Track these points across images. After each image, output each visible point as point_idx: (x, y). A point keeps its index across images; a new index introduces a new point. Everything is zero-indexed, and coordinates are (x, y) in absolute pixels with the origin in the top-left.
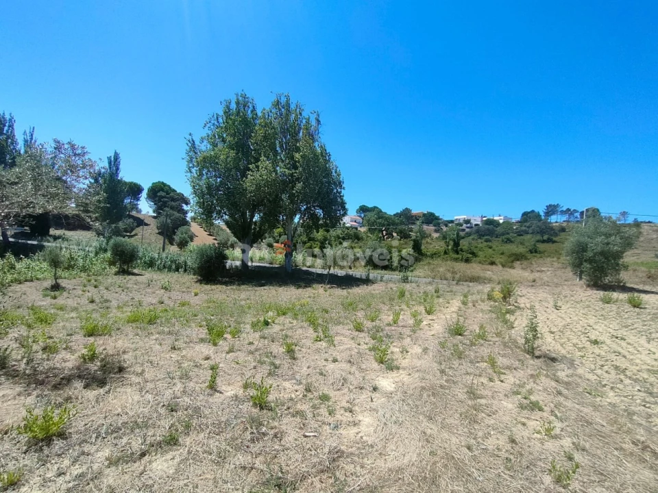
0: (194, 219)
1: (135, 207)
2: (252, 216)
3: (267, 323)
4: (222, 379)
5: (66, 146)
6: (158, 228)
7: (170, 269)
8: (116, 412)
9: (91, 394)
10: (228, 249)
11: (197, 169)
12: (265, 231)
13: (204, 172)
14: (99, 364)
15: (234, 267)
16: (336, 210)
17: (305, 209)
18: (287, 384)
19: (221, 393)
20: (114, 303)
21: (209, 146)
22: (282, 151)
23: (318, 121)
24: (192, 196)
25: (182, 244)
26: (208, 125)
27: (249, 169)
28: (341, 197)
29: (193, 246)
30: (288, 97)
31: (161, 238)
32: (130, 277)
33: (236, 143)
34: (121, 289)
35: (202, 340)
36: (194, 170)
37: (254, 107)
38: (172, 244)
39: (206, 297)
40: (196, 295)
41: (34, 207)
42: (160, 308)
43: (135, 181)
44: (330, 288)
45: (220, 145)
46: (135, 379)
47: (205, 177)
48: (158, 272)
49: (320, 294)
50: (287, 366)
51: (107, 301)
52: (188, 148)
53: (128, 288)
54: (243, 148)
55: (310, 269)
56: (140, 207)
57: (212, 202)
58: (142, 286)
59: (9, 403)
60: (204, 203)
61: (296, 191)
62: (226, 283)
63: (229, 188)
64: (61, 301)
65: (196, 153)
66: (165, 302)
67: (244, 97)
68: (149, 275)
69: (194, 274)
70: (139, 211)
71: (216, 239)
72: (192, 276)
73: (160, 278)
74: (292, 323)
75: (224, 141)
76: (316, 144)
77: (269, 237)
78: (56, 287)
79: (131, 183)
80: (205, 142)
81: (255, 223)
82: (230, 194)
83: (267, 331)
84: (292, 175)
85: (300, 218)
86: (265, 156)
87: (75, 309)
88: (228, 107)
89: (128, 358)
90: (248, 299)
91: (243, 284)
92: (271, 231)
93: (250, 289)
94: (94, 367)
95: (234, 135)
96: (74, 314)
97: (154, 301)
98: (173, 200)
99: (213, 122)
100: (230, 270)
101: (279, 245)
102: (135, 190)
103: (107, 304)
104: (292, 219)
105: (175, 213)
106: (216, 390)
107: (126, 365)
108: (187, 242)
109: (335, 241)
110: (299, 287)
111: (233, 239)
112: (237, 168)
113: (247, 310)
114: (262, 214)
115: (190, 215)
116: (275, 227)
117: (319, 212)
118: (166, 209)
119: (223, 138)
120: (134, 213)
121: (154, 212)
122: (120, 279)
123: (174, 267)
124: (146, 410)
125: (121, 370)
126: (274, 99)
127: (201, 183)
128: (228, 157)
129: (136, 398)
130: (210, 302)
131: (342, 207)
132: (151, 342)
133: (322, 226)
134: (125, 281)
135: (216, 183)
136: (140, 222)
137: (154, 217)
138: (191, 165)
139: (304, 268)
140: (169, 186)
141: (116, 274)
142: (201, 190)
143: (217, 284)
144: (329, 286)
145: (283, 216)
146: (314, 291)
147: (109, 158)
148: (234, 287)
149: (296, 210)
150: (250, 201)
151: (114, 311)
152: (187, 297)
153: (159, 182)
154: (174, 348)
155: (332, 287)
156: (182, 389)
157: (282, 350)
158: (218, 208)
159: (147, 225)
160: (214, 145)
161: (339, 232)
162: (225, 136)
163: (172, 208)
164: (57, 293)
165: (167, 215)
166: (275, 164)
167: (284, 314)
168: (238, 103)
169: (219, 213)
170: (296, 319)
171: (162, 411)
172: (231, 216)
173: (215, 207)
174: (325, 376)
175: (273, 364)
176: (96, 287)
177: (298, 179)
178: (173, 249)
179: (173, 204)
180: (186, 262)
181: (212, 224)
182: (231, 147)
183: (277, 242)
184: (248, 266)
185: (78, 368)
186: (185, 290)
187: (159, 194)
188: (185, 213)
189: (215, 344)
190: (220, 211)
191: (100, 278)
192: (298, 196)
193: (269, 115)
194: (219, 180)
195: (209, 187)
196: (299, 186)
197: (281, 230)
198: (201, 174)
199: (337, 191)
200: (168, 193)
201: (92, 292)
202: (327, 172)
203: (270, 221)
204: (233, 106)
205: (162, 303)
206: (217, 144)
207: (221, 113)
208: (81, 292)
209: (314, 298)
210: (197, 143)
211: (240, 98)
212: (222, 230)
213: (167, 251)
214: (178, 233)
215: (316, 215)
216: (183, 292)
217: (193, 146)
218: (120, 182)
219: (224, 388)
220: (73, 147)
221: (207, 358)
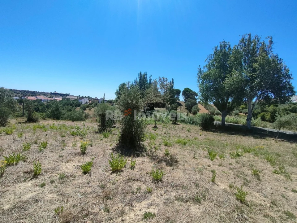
0: (199, 102)
1: (178, 99)
2: (227, 100)
3: (238, 155)
4: (218, 178)
5: (162, 79)
6: (186, 106)
7: (190, 123)
8: (176, 179)
9: (168, 168)
10: (214, 115)
11: (202, 80)
12: (234, 107)
13: (205, 81)
14: (169, 157)
15: (217, 124)
16: (285, 93)
17: (260, 94)
18: (257, 194)
19: (217, 185)
20: (171, 135)
21: (207, 70)
22: (246, 64)
23: (271, 42)
24: (199, 92)
25: (195, 113)
26: (207, 60)
27: (226, 77)
28: (290, 85)
29: (199, 114)
30: (250, 35)
31: (187, 110)
32: (176, 125)
33: (220, 65)
34: (173, 130)
35: (206, 157)
36: (200, 81)
37: (229, 46)
38: (191, 113)
39: (205, 137)
40: (201, 135)
41: (153, 101)
42: (187, 139)
43: (178, 89)
44: (279, 141)
45: (212, 68)
46: (181, 167)
47: (205, 83)
48: (186, 124)
49: (272, 144)
50: (255, 183)
51: (169, 134)
52: (198, 72)
53: (175, 130)
54: (223, 68)
55: (263, 128)
56: (180, 98)
57: (208, 94)
58: (180, 129)
59: (147, 164)
60: (204, 95)
61: (255, 85)
62: (214, 132)
63: (216, 87)
64: (157, 132)
65: (201, 74)
66: (189, 137)
67: (224, 42)
68: (182, 125)
69: (200, 126)
70: (179, 100)
71: (209, 111)
72: (198, 127)
73: (186, 126)
74: (254, 158)
75: (214, 66)
76: (269, 56)
77: (236, 110)
78: (156, 127)
79: (177, 90)
80: (205, 68)
81: (229, 103)
82: (216, 90)
83: (238, 159)
84: (252, 76)
85: (257, 99)
86: (235, 69)
87: (161, 135)
88: (216, 50)
89: (179, 158)
90: (225, 141)
91: (222, 133)
92: (238, 107)
93: (226, 135)
94: (168, 158)
95: (219, 62)
96: (160, 137)
97: (184, 136)
98: (191, 94)
99: (209, 58)
100: (215, 125)
101: (242, 114)
102: (178, 92)
103: (170, 135)
104: (251, 100)
105: (192, 100)
106: (215, 183)
107: (178, 160)
108: (196, 112)
109: (283, 112)
110: (256, 138)
111: (217, 111)
112: (220, 77)
113: (225, 146)
114: (233, 98)
115: (198, 100)
116: (240, 105)
117: (271, 95)
118: (189, 99)
119: (214, 64)
120: (178, 101)
121: (184, 100)
122: (173, 126)
123: (191, 122)
124: (186, 182)
125: (176, 162)
126: (241, 38)
127: (203, 86)
128: (216, 73)
129: (183, 175)
130: (207, 139)
131: (290, 91)
132: (185, 153)
133: (273, 103)
134: (175, 127)
135: (210, 85)
136: (180, 104)
137: (184, 102)
138: (199, 79)
139: (259, 127)
140: (190, 89)
141: (172, 124)
142: (203, 90)
143: (209, 131)
144: (279, 140)
145: (245, 98)
146: (267, 141)
147: (170, 81)
148: (218, 134)
149: (255, 95)
150: (226, 92)
151: (172, 138)
152: (197, 136)
153: (186, 88)
154: (194, 158)
155: (282, 141)
156: (200, 178)
157: (250, 172)
158: (210, 97)
159: (182, 105)
160: (209, 69)
161: (286, 106)
162: (214, 63)
163: (191, 98)
164: (156, 129)
165: (189, 101)
166: (241, 72)
167: (248, 152)
168: (221, 47)
169: (211, 99)
170: (257, 156)
171: (193, 184)
172: (217, 100)
173: (209, 96)
174: (287, 199)
175: (245, 179)
176: (166, 128)
177: (256, 78)
178: (191, 115)
179: (192, 96)
180: (196, 121)
181: (208, 104)
182: (217, 68)
183: (241, 112)
184: (225, 124)
185: (164, 157)
186: (196, 132)
187: (186, 93)
188: (196, 100)
189: (212, 160)
190: (211, 98)
191: (167, 125)
192: (256, 87)
193: (238, 48)
194: (211, 84)
195: (207, 88)
196: (257, 81)
197: (244, 106)
198: (203, 83)
199: (286, 81)
200: (189, 92)
201: (165, 130)
202: (278, 71)
203: (238, 102)
204: (219, 49)
205: (188, 137)
206: (211, 68)
207: (213, 53)
208: (162, 130)
209: (268, 145)
210: (202, 69)
211: (222, 44)
212: (212, 106)
213: (189, 116)
214: (193, 108)
215: (269, 97)
216: (195, 133)
217: (200, 71)
218: (174, 89)
219: (219, 183)
220: (164, 79)
221: (209, 166)
